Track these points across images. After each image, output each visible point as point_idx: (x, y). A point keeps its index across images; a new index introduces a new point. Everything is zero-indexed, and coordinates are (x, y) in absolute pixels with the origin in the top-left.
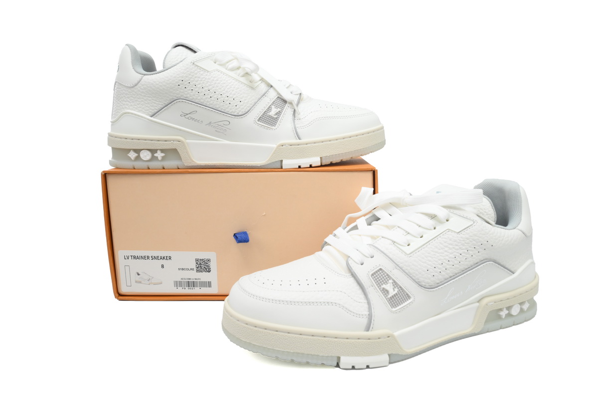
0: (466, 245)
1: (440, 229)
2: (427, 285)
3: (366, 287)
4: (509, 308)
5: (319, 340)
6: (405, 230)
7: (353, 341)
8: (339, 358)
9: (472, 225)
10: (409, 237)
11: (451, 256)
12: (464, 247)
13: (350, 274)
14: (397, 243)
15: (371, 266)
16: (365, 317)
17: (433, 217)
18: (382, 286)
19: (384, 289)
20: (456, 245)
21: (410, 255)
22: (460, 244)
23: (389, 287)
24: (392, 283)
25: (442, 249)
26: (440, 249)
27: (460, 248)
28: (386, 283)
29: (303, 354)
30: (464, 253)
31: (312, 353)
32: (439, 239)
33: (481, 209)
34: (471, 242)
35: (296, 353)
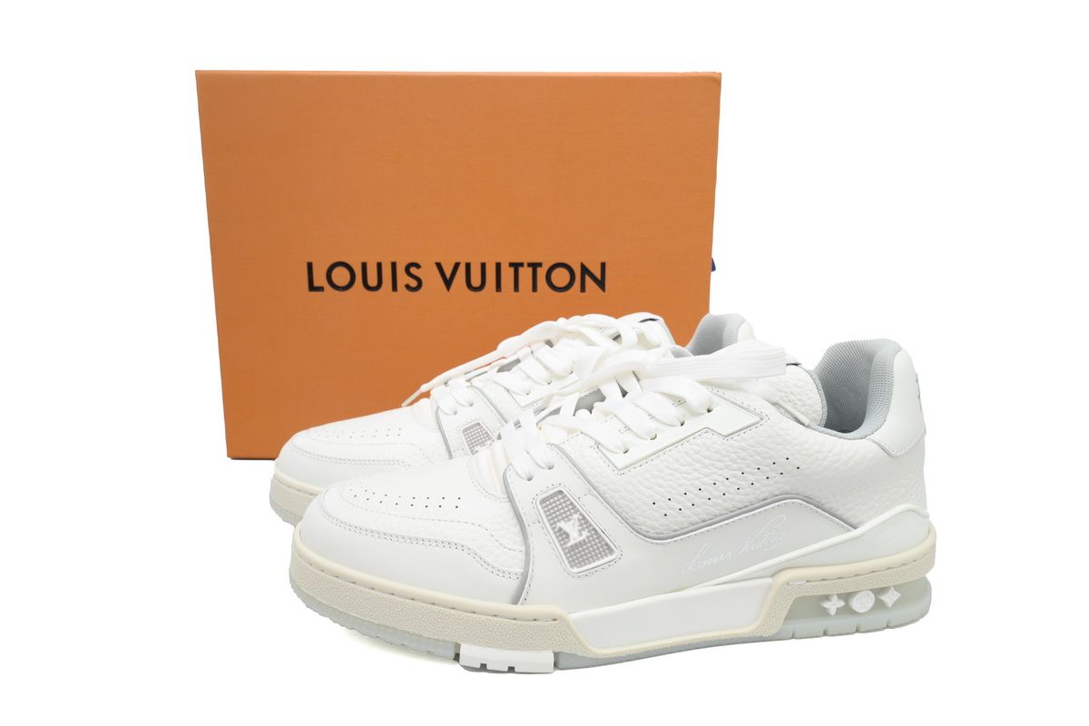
0: (739, 461)
1: (692, 426)
2: (652, 531)
3: (526, 523)
4: (846, 597)
5: (423, 607)
6: (623, 423)
7: (484, 618)
8: (458, 646)
9: (757, 423)
10: (628, 437)
11: (706, 480)
12: (735, 466)
13: (506, 496)
14: (602, 446)
15: (545, 483)
16: (515, 577)
17: (680, 402)
18: (559, 525)
19: (560, 529)
20: (719, 461)
21: (622, 472)
22: (726, 459)
23: (571, 527)
24: (579, 520)
25: (688, 465)
26: (684, 465)
27: (727, 467)
28: (567, 518)
29: (394, 629)
30: (735, 476)
31: (411, 631)
32: (686, 445)
33: (792, 394)
34: (751, 456)
35: (385, 626)
